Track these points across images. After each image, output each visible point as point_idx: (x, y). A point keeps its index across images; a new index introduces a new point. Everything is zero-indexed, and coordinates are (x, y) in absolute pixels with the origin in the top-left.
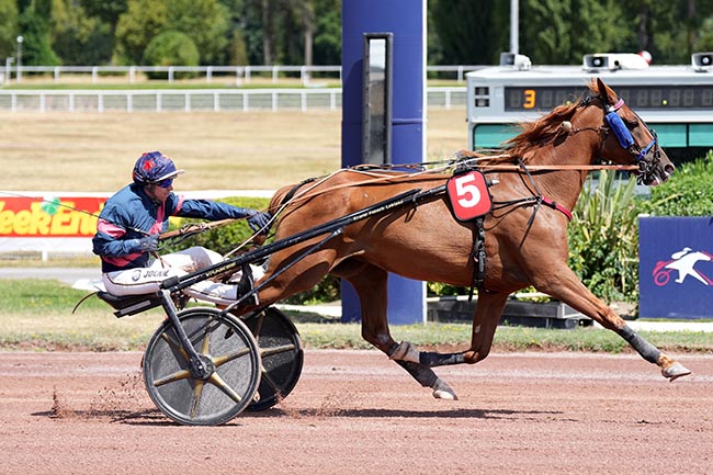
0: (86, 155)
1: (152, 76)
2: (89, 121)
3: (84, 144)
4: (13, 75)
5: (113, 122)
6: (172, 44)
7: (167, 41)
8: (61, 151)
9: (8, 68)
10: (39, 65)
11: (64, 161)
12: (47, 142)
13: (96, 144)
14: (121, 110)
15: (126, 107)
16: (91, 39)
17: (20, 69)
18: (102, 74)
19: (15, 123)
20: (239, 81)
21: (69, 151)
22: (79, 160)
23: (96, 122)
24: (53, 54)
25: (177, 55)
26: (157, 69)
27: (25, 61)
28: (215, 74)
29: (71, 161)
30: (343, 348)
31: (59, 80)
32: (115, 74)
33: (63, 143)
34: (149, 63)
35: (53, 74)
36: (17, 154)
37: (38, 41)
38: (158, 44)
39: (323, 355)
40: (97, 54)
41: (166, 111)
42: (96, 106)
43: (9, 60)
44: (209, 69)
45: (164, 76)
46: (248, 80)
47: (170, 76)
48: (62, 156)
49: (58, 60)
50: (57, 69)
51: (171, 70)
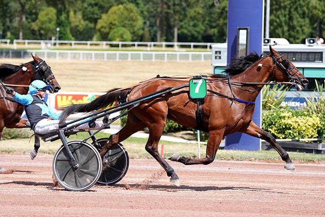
0: (92, 78)
1: (112, 46)
2: (90, 64)
3: (91, 73)
4: (55, 44)
5: (100, 64)
6: (121, 32)
7: (118, 31)
8: (82, 76)
9: (53, 41)
10: (65, 40)
11: (84, 80)
12: (75, 72)
13: (96, 74)
14: (102, 59)
15: (104, 58)
16: (84, 30)
17: (58, 42)
18: (91, 45)
19: (60, 64)
20: (148, 48)
21: (86, 76)
22: (91, 80)
23: (93, 64)
24: (70, 36)
25: (122, 37)
26: (114, 43)
27: (60, 39)
28: (139, 45)
29: (87, 80)
30: (229, 160)
31: (74, 47)
32: (96, 45)
33: (82, 73)
34: (110, 40)
35: (71, 44)
36: (64, 77)
37: (65, 30)
38: (114, 32)
39: (221, 163)
40: (87, 36)
41: (121, 60)
42: (91, 58)
43: (53, 38)
44: (136, 43)
45: (117, 46)
46: (153, 48)
47: (120, 46)
48: (83, 78)
49: (73, 38)
50: (73, 42)
51: (120, 43)
